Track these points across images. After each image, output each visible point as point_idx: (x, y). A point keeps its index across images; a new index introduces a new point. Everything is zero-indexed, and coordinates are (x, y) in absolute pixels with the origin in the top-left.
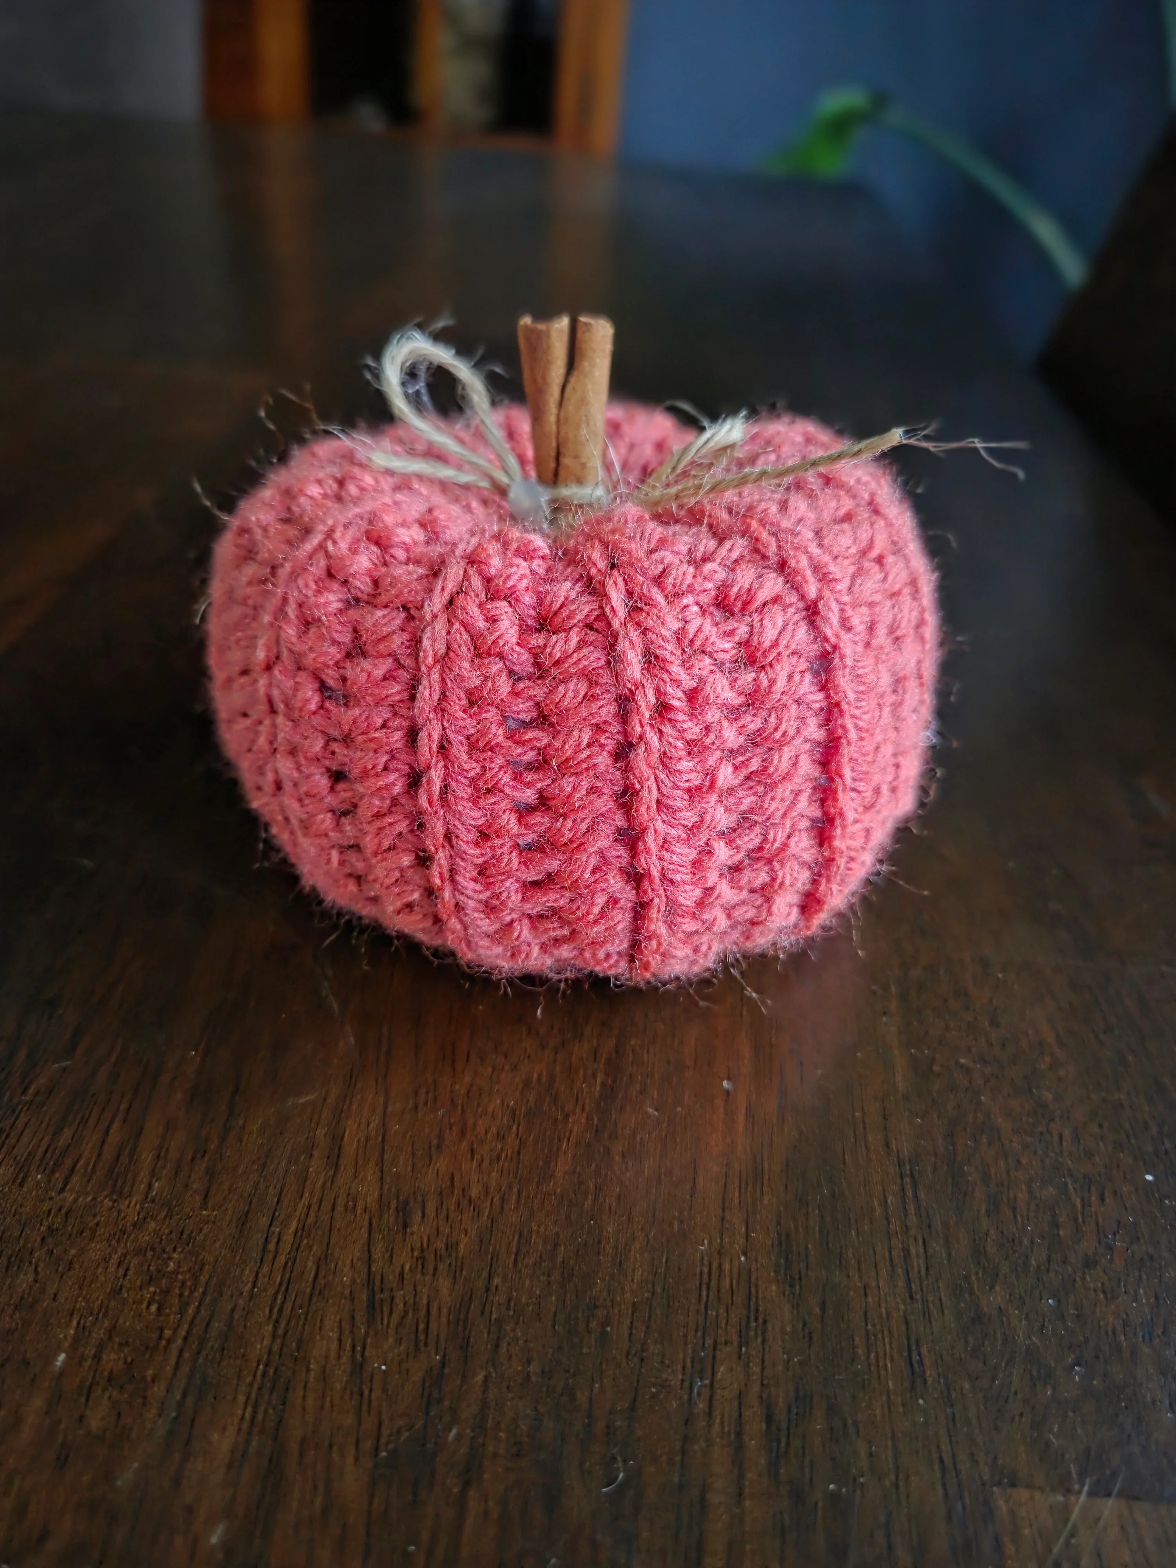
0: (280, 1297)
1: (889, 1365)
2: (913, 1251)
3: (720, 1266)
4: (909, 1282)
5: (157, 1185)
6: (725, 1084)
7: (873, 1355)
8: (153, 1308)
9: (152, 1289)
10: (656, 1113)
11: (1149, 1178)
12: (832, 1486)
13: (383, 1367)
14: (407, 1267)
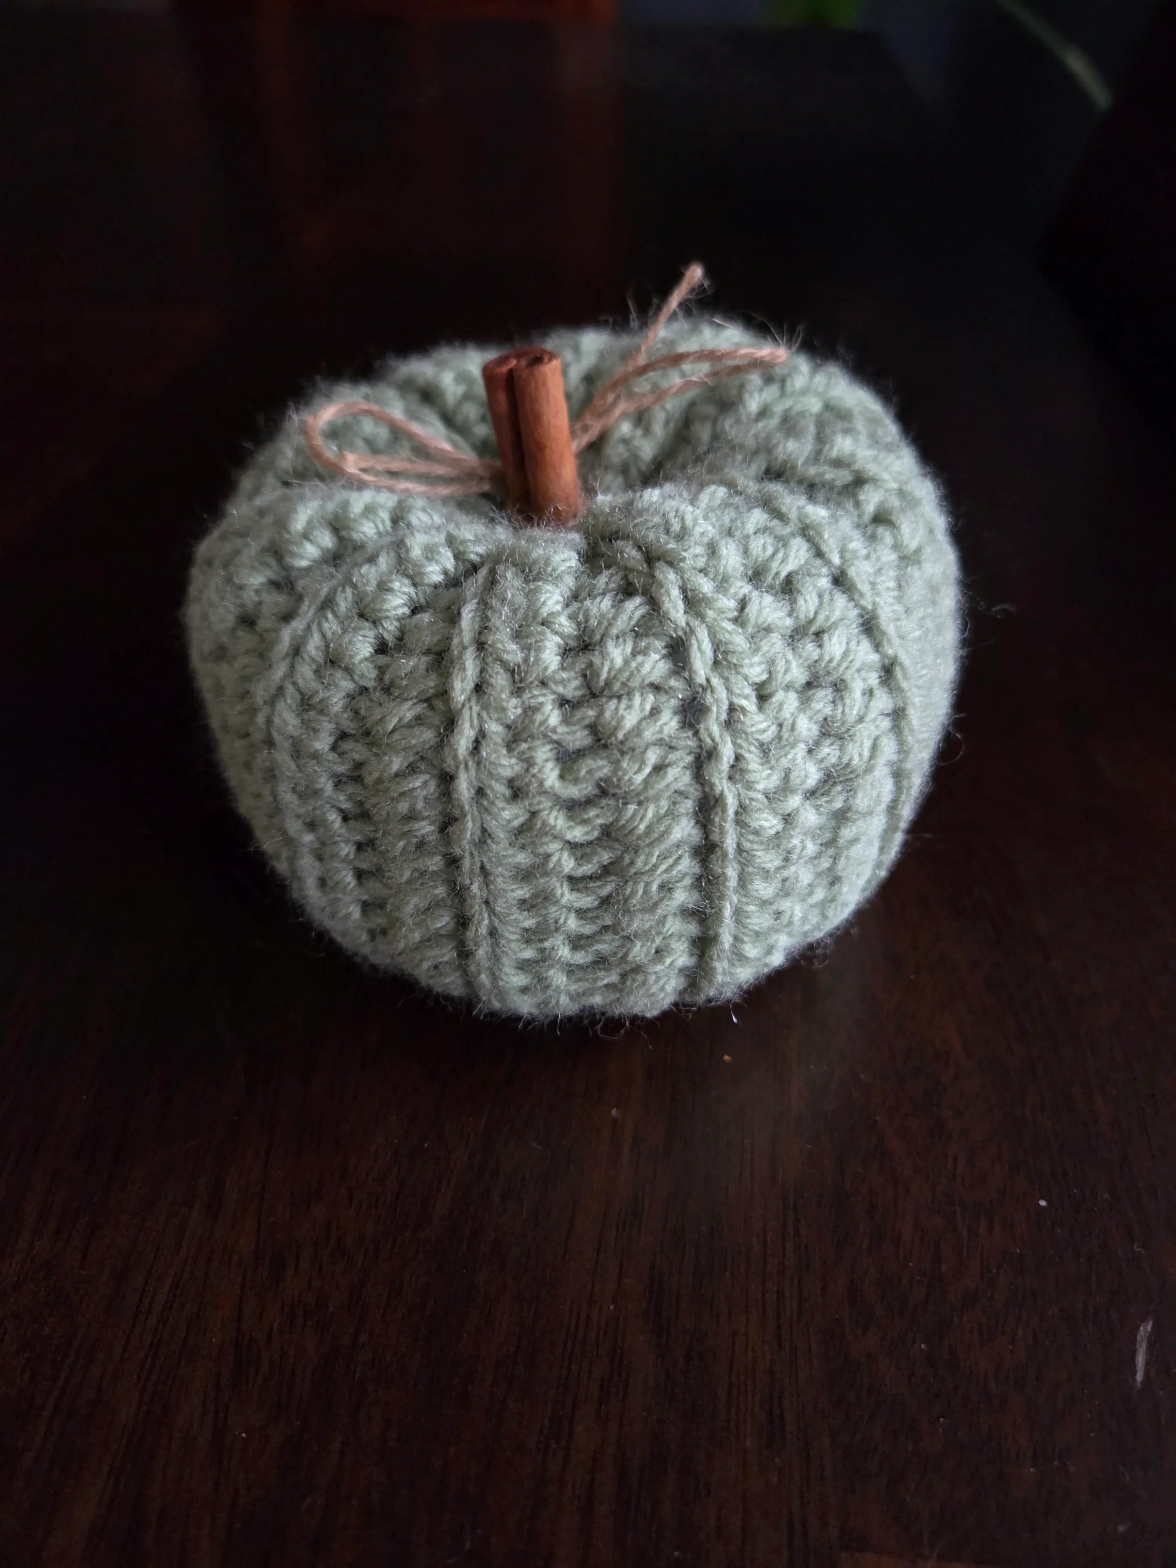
0: (149, 1362)
1: (749, 1420)
2: (787, 1294)
3: (589, 1318)
4: (779, 1327)
5: (38, 1243)
6: (614, 1112)
7: (734, 1410)
8: (26, 1376)
9: (26, 1355)
10: (540, 1147)
11: (1043, 1203)
12: (677, 1553)
13: (244, 1435)
14: (276, 1325)
